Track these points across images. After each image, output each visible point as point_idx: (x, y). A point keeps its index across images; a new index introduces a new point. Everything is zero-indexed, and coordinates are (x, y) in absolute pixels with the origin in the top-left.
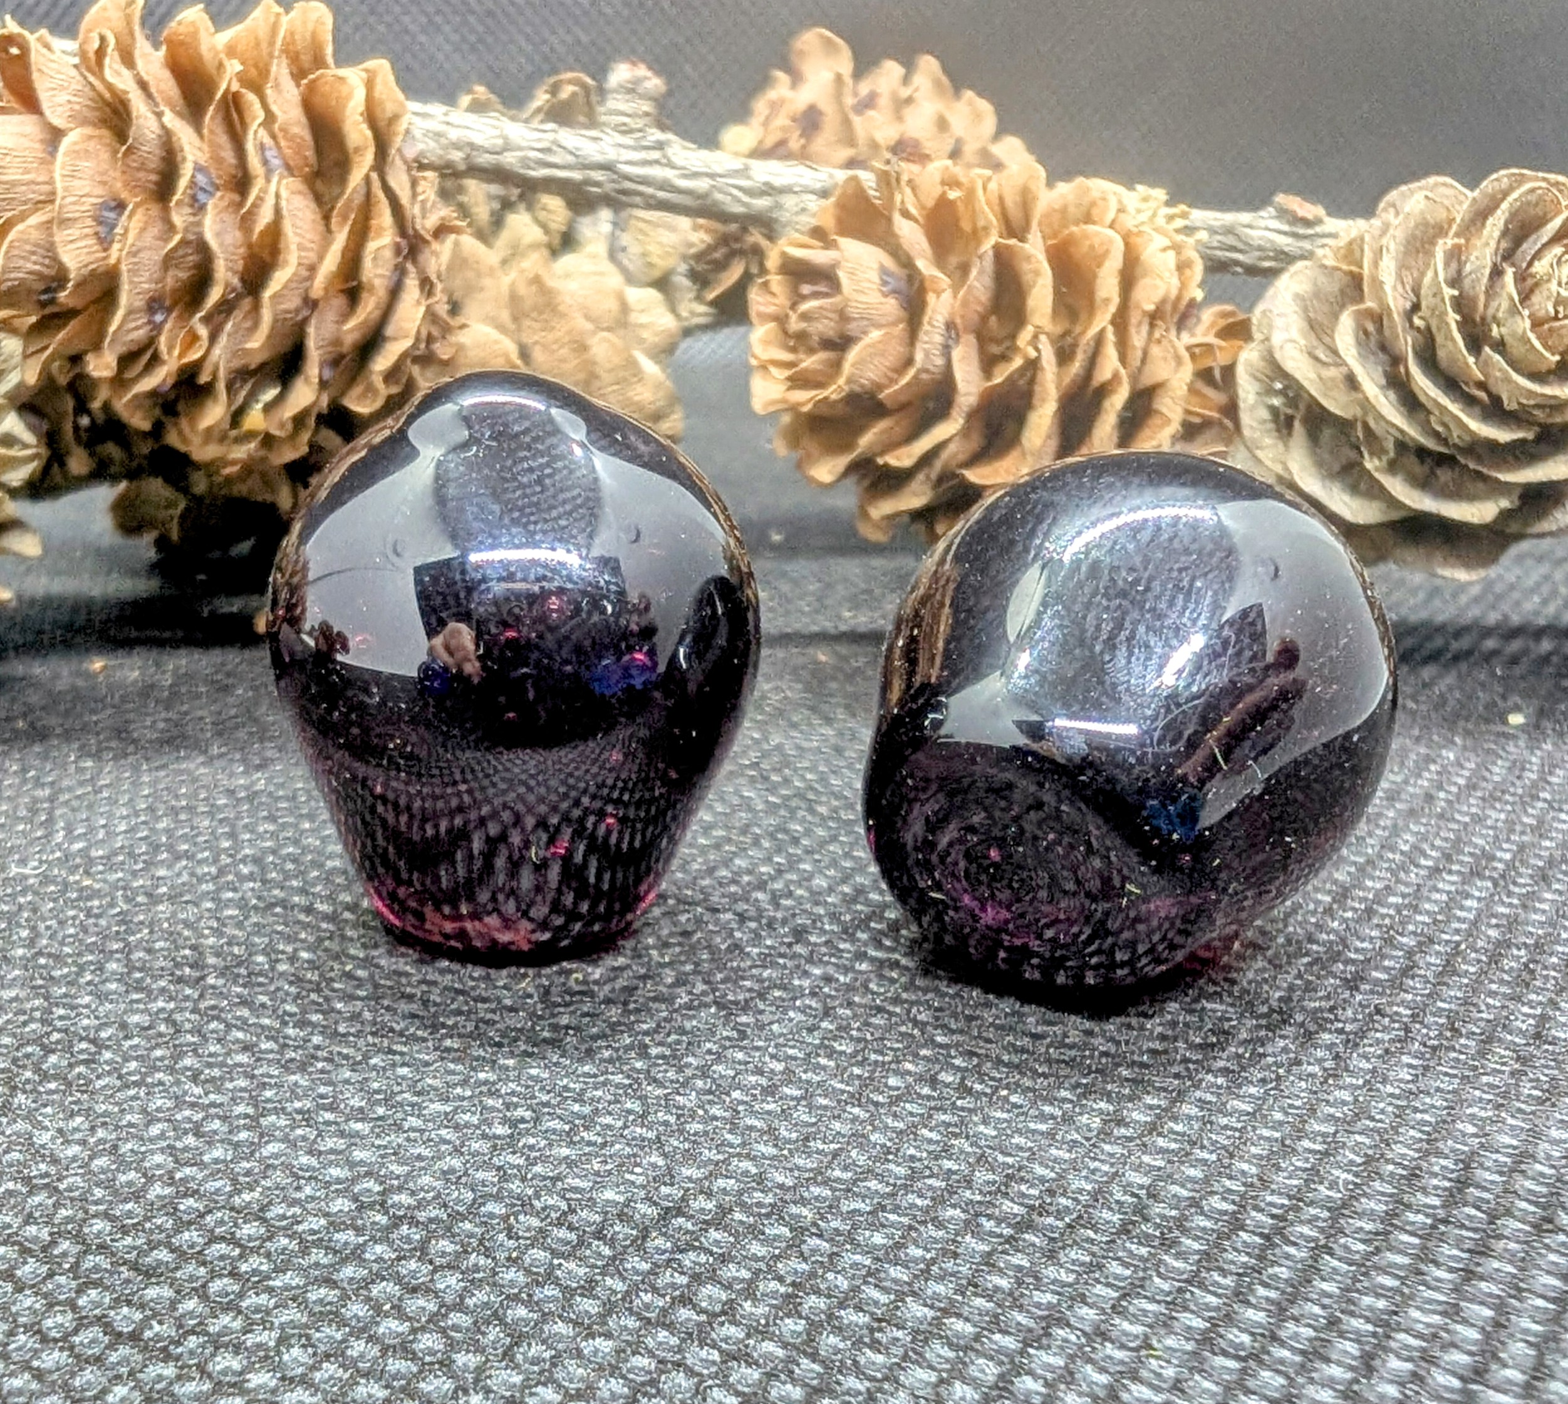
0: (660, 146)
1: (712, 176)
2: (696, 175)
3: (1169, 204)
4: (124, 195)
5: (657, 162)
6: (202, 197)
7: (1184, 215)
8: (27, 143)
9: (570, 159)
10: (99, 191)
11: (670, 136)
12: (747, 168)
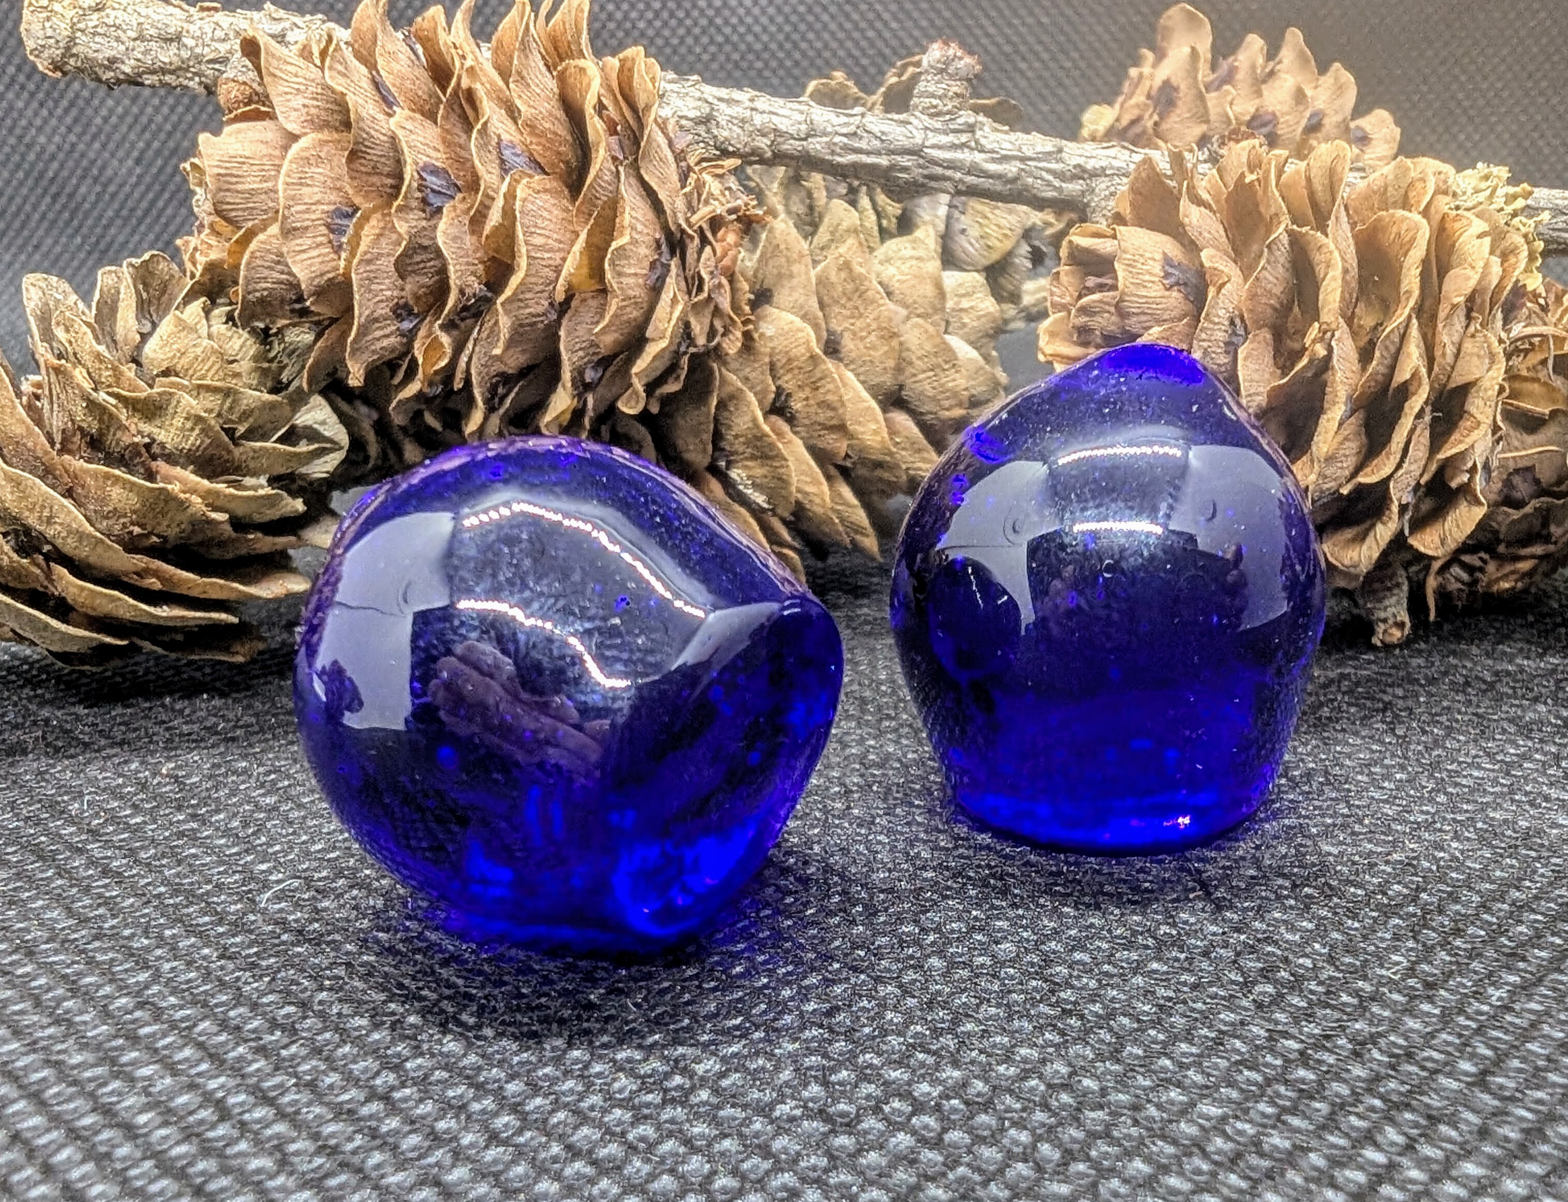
0: (971, 129)
1: (1023, 159)
2: (1005, 159)
3: (1511, 182)
4: (357, 200)
5: (963, 146)
6: (436, 201)
7: (1527, 195)
8: (265, 150)
9: (877, 143)
10: (334, 197)
11: (981, 118)
12: (1060, 151)
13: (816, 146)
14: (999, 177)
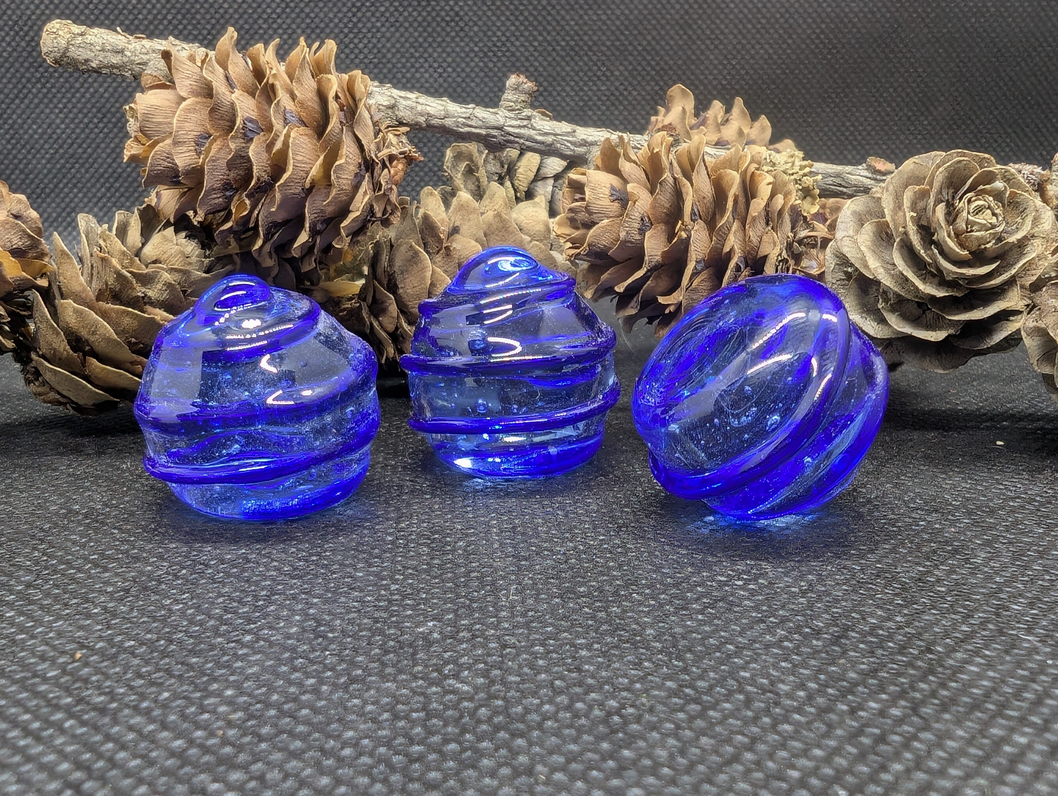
1: (555, 135)
4: (212, 131)
6: (250, 135)
7: (812, 166)
11: (535, 113)
12: (575, 131)
13: (448, 122)
14: (543, 143)
